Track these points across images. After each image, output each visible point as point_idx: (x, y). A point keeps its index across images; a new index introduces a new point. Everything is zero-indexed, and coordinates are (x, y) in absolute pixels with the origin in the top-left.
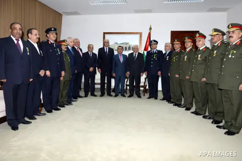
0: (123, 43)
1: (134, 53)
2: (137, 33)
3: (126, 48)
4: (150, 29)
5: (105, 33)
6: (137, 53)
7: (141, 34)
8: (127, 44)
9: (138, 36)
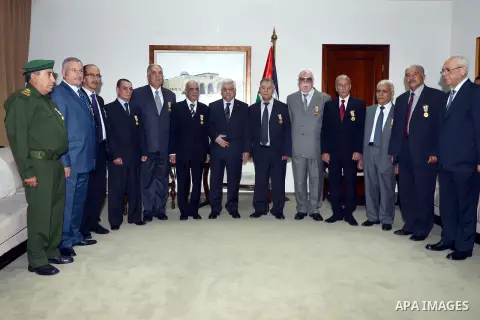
0: (204, 75)
1: (225, 102)
2: (238, 49)
3: (210, 86)
4: (274, 38)
5: (153, 49)
6: (232, 102)
7: (248, 51)
8: (212, 76)
9: (242, 56)
